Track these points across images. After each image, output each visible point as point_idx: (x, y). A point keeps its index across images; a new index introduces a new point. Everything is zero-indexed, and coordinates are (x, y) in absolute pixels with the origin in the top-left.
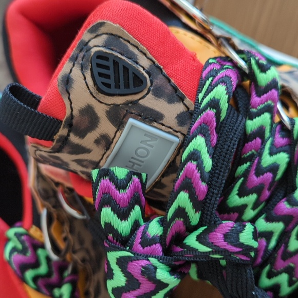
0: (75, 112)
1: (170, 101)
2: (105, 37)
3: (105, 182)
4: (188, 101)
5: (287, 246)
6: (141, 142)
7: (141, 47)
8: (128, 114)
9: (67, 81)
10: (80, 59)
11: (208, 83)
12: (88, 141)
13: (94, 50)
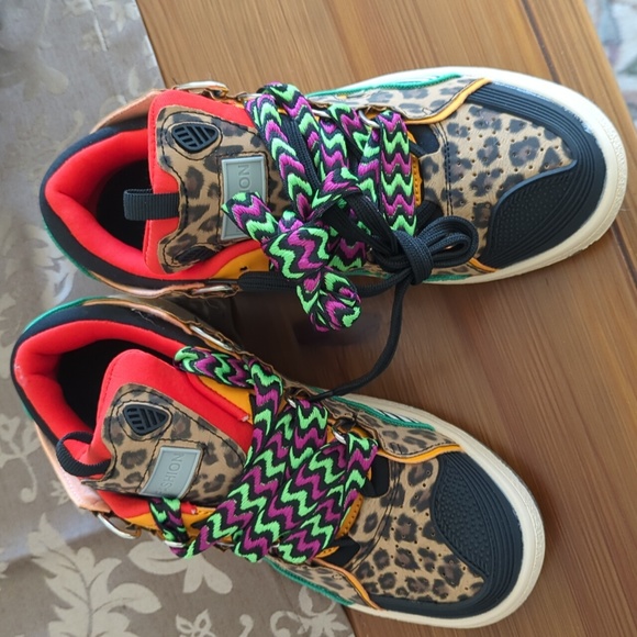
0: (184, 178)
1: (240, 135)
2: (171, 117)
3: (235, 208)
4: (250, 129)
5: (385, 194)
6: (240, 174)
7: (197, 110)
8: (219, 158)
9: (166, 160)
10: (164, 141)
11: (255, 111)
12: (203, 198)
13: (170, 129)
